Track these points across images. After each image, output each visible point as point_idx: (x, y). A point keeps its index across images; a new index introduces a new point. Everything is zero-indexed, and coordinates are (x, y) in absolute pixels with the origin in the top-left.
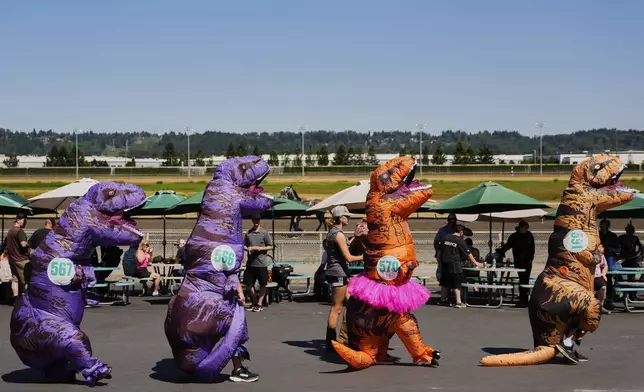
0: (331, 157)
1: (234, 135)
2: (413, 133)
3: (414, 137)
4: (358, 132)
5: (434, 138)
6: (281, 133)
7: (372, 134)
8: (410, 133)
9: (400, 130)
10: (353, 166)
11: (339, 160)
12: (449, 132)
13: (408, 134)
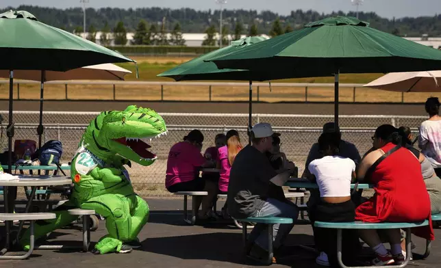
0: (130, 36)
1: (54, 10)
2: (259, 12)
3: (260, 17)
4: (197, 10)
5: (282, 18)
6: (109, 9)
7: (212, 13)
8: (255, 12)
9: (245, 9)
10: (154, 46)
11: (138, 40)
12: (299, 12)
13: (253, 13)
